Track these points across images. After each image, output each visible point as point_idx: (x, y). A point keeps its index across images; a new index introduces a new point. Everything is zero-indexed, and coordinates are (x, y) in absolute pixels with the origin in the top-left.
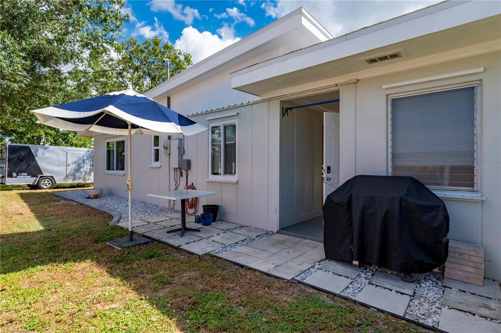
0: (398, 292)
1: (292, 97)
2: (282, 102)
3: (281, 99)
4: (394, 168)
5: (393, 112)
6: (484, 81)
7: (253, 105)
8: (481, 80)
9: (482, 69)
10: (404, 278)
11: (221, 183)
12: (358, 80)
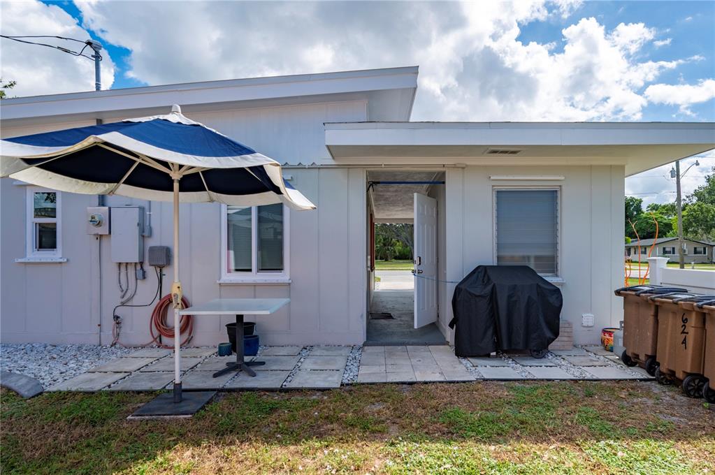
0: (547, 366)
1: (385, 169)
2: (369, 174)
3: (369, 169)
4: (499, 258)
5: (497, 203)
6: (563, 188)
7: (321, 170)
8: (560, 186)
9: (563, 178)
10: (537, 356)
11: (255, 285)
12: (467, 166)
